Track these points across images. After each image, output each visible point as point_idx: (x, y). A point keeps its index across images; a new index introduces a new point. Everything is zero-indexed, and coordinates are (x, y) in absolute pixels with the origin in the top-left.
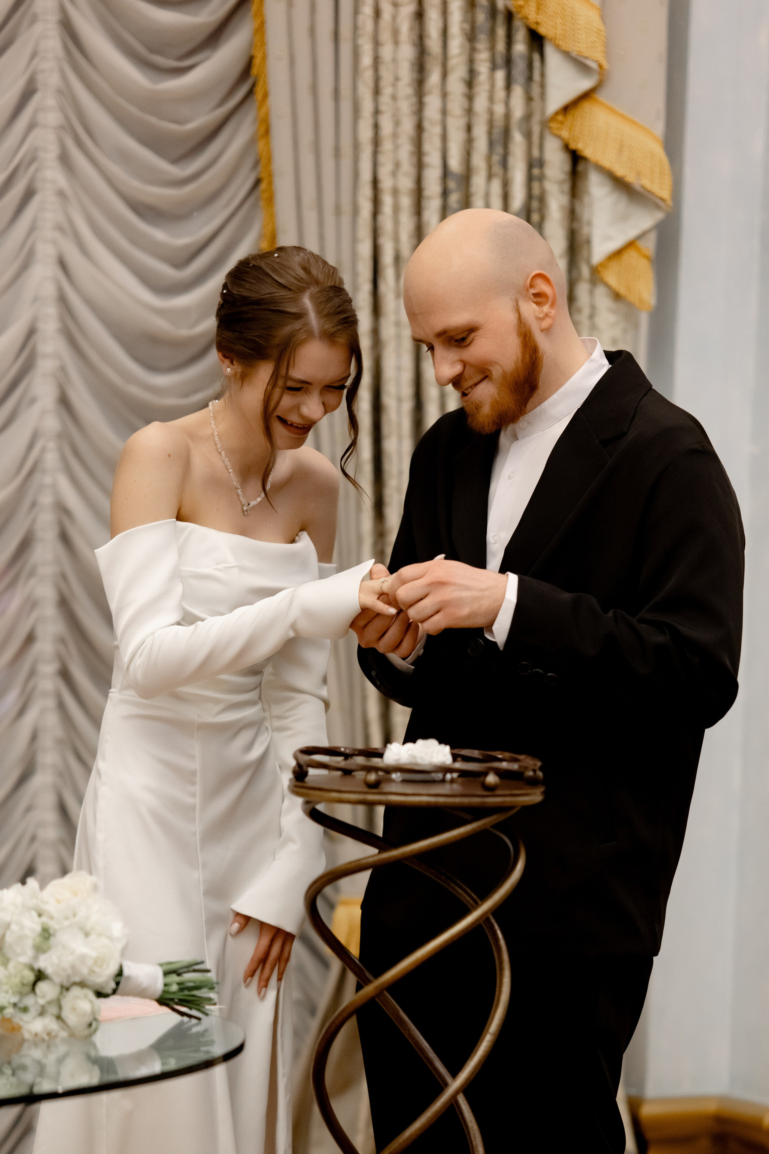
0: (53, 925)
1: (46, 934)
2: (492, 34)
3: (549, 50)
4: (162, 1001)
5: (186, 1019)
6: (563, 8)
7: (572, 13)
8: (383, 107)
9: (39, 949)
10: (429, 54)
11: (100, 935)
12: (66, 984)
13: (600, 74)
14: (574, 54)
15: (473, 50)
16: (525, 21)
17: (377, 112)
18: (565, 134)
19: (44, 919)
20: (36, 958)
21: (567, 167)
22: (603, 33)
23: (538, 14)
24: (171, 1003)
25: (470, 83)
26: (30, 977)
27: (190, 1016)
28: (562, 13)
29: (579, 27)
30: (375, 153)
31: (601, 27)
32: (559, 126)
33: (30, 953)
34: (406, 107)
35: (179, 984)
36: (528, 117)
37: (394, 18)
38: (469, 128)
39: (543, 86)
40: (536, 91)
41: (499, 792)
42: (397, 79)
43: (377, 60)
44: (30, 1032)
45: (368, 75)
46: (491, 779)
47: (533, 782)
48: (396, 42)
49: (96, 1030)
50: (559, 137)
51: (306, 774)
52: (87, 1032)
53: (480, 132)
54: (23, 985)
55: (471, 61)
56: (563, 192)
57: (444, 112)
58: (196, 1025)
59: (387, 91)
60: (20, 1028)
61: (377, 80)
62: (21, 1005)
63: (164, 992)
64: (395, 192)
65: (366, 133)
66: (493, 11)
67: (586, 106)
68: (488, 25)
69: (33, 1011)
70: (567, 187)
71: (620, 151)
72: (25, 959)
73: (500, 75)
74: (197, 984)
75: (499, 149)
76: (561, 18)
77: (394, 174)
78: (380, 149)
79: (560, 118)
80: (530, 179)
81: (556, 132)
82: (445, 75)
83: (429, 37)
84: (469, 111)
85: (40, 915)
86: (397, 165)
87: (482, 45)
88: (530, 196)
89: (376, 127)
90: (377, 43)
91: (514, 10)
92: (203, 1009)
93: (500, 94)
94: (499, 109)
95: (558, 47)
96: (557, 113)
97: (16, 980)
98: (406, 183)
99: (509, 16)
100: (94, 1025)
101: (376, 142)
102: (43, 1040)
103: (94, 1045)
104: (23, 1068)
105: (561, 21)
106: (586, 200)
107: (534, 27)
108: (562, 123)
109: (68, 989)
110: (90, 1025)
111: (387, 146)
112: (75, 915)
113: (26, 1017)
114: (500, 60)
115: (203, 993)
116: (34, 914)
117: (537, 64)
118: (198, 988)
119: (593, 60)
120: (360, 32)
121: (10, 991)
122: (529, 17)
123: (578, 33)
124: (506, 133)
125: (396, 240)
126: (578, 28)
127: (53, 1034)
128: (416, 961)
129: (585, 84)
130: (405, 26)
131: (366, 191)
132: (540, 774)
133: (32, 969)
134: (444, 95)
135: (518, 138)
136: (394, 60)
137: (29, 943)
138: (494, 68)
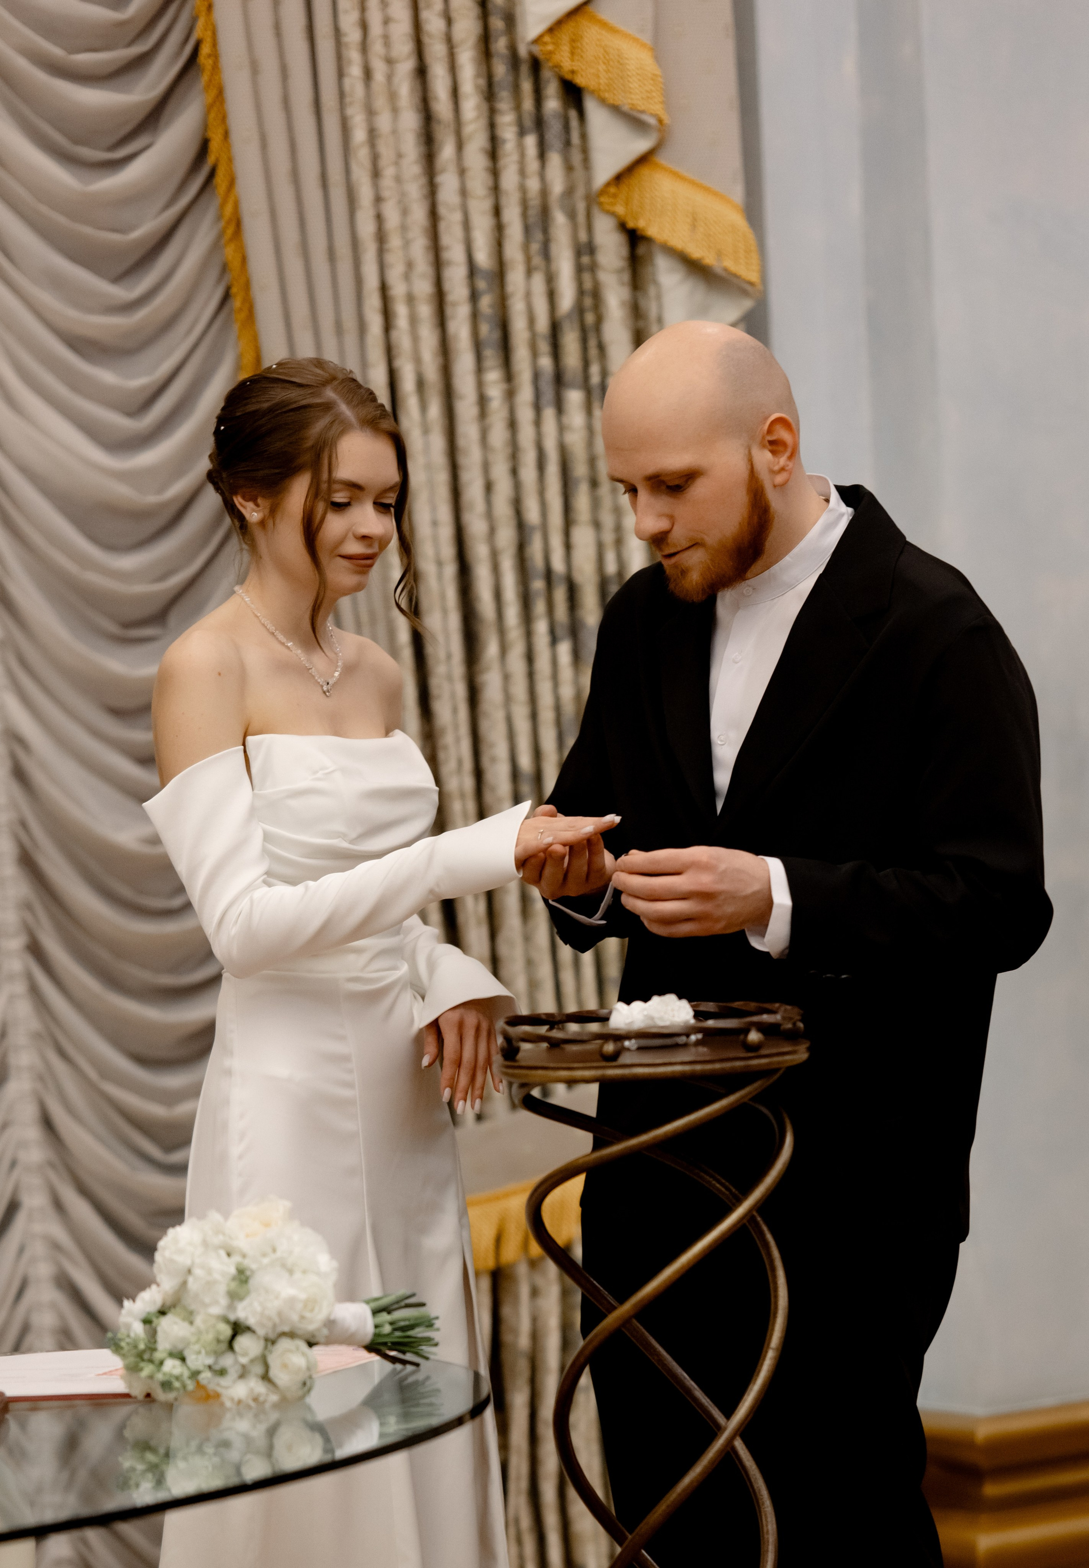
0: (250, 1264)
1: (242, 1276)
2: (516, 89)
3: (591, 106)
4: (373, 1347)
5: (399, 1366)
6: (605, 51)
7: (619, 56)
8: (386, 193)
9: (234, 1297)
10: (439, 122)
11: (304, 1272)
12: (272, 1336)
13: (660, 130)
14: (626, 108)
15: (492, 112)
16: (556, 70)
17: (378, 200)
18: (620, 209)
19: (236, 1259)
20: (231, 1307)
21: (624, 251)
22: (660, 79)
23: (572, 60)
24: (382, 1348)
25: (493, 152)
26: (227, 1331)
27: (404, 1362)
28: (605, 57)
29: (629, 73)
30: (381, 251)
31: (658, 72)
32: (611, 200)
33: (224, 1301)
34: (415, 190)
35: (391, 1323)
36: (569, 192)
37: (390, 77)
38: (497, 211)
39: (585, 150)
40: (576, 157)
41: (764, 1052)
42: (400, 156)
43: (372, 134)
44: (232, 1399)
45: (362, 155)
46: (754, 1036)
47: (792, 1036)
48: (395, 111)
49: (309, 1391)
50: (613, 214)
51: (517, 1050)
52: (300, 1393)
53: (512, 216)
54: (218, 1341)
55: (492, 126)
56: (623, 284)
57: (464, 192)
58: (413, 1373)
59: (389, 172)
60: (218, 1396)
61: (375, 158)
62: (217, 1367)
63: (376, 1335)
64: (410, 299)
65: (366, 228)
66: (514, 60)
67: (644, 172)
68: (510, 78)
69: (233, 1373)
70: (626, 277)
71: (694, 226)
72: (216, 1311)
73: (531, 141)
74: (412, 1322)
75: (538, 236)
76: (604, 63)
77: (407, 276)
78: (386, 246)
79: (612, 190)
80: (579, 270)
81: (608, 207)
82: (460, 146)
83: (436, 98)
84: (496, 189)
85: (229, 1255)
86: (410, 265)
87: (504, 104)
88: (581, 292)
89: (379, 218)
90: (370, 112)
91: (541, 57)
92: (421, 1352)
93: (533, 165)
94: (533, 185)
95: (603, 101)
96: (608, 184)
97: (210, 1337)
98: (424, 287)
99: (536, 65)
100: (308, 1384)
101: (381, 237)
102: (249, 1407)
103: (309, 1408)
104: (226, 1444)
105: (604, 67)
106: (652, 291)
107: (568, 77)
108: (615, 196)
109: (273, 1342)
110: (304, 1384)
111: (394, 242)
112: (274, 1250)
113: (224, 1381)
114: (528, 122)
115: (419, 1332)
116: (223, 1253)
117: (574, 123)
118: (412, 1327)
119: (652, 115)
120: (348, 100)
121: (203, 1352)
122: (562, 64)
123: (628, 81)
124: (545, 212)
125: (417, 360)
126: (628, 75)
127: (262, 1399)
128: (682, 1267)
129: (641, 145)
130: (405, 89)
131: (373, 302)
132: (801, 1025)
133: (226, 1320)
134: (462, 172)
135: (560, 219)
136: (394, 132)
137: (222, 1289)
138: (522, 132)
